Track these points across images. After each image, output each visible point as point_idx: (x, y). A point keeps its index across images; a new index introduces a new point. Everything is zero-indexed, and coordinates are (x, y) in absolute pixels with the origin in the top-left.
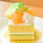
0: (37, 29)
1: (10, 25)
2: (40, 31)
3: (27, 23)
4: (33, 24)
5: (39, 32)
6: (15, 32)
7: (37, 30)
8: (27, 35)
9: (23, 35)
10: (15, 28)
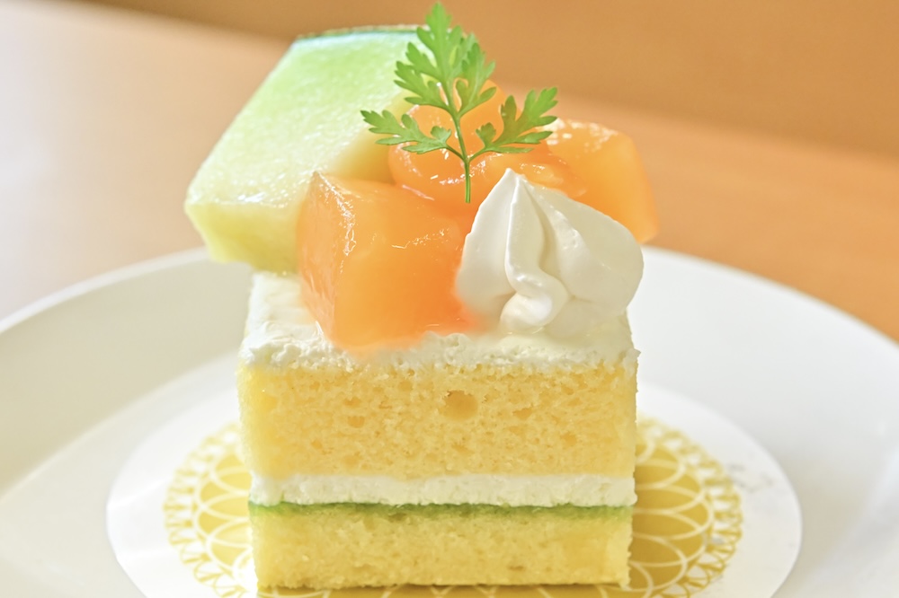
0: (674, 435)
1: (270, 350)
2: (711, 464)
3: (524, 329)
4: (627, 353)
5: (702, 475)
6: (351, 461)
7: (672, 446)
8: (528, 509)
9: (466, 510)
10: (351, 403)
